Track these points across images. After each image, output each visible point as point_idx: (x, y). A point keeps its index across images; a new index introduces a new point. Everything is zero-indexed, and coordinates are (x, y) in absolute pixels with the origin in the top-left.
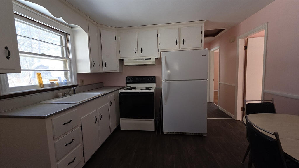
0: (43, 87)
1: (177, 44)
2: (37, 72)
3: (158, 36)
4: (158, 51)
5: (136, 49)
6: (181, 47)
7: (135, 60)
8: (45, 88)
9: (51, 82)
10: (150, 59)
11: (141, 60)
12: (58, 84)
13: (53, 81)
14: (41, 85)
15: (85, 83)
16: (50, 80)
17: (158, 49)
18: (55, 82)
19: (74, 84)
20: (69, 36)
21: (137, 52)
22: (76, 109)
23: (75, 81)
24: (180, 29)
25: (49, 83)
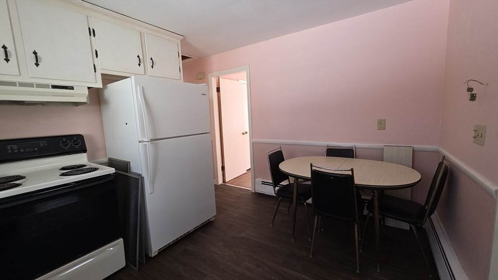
1: (140, 65)
3: (91, 32)
4: (95, 72)
5: (11, 49)
6: (149, 73)
10: (72, 88)
11: (35, 89)
17: (94, 65)
21: (13, 60)
24: (142, 34)
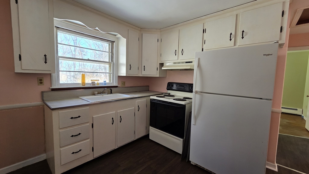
0: (85, 85)
1: (231, 40)
2: (82, 73)
3: (204, 31)
5: (177, 51)
6: (238, 44)
7: (174, 63)
8: (86, 86)
9: (92, 81)
10: (192, 62)
11: (181, 64)
12: (98, 84)
13: (94, 81)
14: (83, 83)
15: (127, 85)
16: (91, 80)
17: (203, 48)
18: (96, 82)
19: (115, 85)
20: (114, 43)
21: (177, 54)
22: (88, 108)
23: (115, 82)
24: (238, 16)
25: (90, 82)
